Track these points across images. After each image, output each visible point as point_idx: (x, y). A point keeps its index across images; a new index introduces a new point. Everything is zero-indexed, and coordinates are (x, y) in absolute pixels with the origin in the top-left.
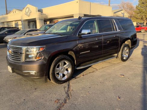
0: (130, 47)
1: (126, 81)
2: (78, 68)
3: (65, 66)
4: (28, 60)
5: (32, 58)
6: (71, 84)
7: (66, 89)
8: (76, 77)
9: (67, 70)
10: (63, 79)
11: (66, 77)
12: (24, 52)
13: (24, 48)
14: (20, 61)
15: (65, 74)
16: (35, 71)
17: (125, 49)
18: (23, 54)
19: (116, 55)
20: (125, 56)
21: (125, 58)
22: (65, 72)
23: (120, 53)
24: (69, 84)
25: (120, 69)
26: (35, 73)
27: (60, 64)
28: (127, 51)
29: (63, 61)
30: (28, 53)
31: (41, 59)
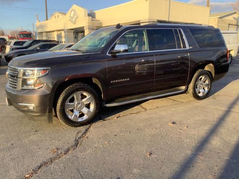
0: (213, 75)
1: (181, 129)
2: (108, 105)
3: (84, 100)
4: (25, 87)
5: (31, 85)
6: (91, 129)
7: (80, 135)
8: (105, 119)
9: (88, 106)
10: (80, 120)
11: (85, 117)
12: (21, 75)
13: (21, 70)
14: (16, 88)
15: (84, 112)
16: (33, 105)
17: (202, 79)
18: (19, 78)
19: (183, 88)
20: (202, 90)
21: (200, 95)
22: (85, 110)
23: (191, 85)
24: (88, 128)
25: (183, 112)
26: (34, 108)
27: (75, 96)
28: (207, 82)
29: (79, 93)
30: (25, 78)
31: (42, 87)
